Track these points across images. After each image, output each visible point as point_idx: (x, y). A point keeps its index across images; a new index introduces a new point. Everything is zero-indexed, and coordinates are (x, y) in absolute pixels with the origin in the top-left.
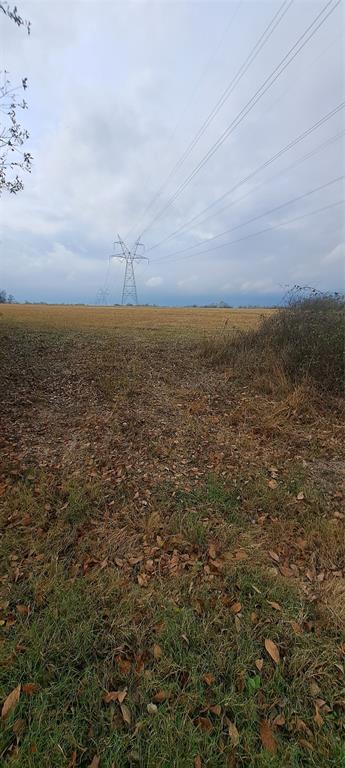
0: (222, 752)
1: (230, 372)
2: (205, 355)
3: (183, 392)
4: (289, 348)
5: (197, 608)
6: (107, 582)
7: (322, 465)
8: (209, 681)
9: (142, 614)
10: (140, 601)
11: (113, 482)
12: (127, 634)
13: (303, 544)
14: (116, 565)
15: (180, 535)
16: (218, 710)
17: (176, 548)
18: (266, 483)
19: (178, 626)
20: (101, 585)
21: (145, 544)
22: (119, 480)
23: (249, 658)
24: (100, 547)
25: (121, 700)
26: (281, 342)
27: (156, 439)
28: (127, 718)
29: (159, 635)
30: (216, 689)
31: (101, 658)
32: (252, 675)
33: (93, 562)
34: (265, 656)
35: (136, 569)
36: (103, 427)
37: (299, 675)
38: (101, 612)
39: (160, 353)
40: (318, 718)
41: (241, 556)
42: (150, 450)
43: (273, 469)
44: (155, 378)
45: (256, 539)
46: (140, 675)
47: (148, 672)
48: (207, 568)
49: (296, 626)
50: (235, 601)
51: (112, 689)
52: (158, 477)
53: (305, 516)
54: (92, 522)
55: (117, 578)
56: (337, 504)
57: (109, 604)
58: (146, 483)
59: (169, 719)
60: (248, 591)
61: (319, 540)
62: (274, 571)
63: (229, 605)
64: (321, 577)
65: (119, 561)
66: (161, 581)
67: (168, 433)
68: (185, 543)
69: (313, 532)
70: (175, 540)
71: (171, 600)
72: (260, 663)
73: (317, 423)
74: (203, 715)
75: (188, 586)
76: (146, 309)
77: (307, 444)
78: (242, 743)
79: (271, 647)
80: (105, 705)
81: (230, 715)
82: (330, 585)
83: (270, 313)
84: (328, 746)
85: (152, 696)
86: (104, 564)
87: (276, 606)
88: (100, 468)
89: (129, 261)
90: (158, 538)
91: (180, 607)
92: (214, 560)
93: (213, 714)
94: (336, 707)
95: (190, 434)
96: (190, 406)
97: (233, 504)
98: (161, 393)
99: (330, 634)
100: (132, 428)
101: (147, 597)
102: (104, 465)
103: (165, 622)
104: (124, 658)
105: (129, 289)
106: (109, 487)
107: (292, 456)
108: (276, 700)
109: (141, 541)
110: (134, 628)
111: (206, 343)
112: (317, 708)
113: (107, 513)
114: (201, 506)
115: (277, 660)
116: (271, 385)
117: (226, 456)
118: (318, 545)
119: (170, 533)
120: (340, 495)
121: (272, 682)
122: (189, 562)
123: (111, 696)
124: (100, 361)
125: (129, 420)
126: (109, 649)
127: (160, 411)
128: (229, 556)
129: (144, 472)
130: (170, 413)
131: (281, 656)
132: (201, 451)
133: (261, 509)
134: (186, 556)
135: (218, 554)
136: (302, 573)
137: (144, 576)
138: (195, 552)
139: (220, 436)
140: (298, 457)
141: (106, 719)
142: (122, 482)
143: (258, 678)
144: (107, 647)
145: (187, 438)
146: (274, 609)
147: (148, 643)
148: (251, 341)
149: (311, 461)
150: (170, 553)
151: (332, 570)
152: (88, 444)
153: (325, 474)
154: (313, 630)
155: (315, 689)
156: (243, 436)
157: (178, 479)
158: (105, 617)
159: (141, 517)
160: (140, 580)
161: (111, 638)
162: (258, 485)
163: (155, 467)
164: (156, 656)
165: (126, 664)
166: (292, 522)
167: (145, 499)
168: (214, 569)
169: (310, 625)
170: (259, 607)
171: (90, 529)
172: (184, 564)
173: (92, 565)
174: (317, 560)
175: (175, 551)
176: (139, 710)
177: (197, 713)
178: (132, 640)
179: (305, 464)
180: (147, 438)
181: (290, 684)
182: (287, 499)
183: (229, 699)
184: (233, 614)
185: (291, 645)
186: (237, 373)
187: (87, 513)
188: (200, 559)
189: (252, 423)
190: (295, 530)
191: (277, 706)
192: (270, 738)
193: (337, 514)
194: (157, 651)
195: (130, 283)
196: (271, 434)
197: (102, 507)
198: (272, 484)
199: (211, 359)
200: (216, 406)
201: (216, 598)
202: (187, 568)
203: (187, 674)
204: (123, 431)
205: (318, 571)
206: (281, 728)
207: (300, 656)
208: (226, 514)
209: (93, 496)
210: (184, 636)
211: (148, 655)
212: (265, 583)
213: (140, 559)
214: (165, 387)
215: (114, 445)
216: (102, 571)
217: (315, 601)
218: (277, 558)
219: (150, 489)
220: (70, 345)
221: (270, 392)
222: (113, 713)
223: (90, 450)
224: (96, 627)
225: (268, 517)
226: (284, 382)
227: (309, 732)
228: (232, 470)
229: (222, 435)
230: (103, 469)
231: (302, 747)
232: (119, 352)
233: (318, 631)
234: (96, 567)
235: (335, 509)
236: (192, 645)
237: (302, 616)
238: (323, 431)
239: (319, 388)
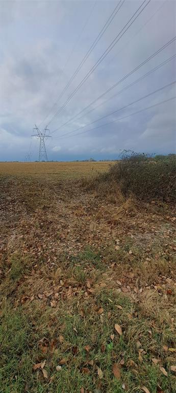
0: (94, 383)
1: (96, 194)
2: (83, 186)
3: (72, 205)
4: (123, 180)
5: (81, 313)
6: (34, 307)
7: (140, 236)
8: (87, 350)
9: (53, 321)
10: (52, 315)
11: (36, 254)
12: (45, 333)
13: (132, 275)
14: (39, 298)
15: (72, 278)
16: (92, 363)
17: (70, 285)
18: (114, 248)
19: (72, 324)
20: (30, 309)
21: (54, 285)
22: (39, 254)
23: (107, 334)
24: (30, 289)
25: (42, 367)
26: (119, 178)
27: (58, 230)
28: (46, 376)
29: (62, 330)
30: (91, 353)
31: (31, 347)
32: (109, 343)
33: (26, 298)
34: (115, 332)
35: (50, 299)
36: (30, 226)
37: (131, 338)
38: (31, 323)
39: (60, 185)
40: (140, 358)
41: (103, 285)
42: (55, 236)
43: (118, 240)
44: (57, 199)
45: (110, 275)
46: (52, 352)
47: (57, 350)
48: (86, 293)
49: (129, 316)
50: (100, 307)
51: (38, 362)
52: (60, 250)
53: (133, 261)
54: (25, 277)
55: (39, 304)
56: (148, 254)
57: (35, 319)
58: (54, 253)
59: (67, 372)
60: (106, 302)
61: (139, 272)
62: (119, 290)
63: (97, 310)
64: (141, 290)
65: (40, 296)
66: (63, 303)
67: (65, 227)
68: (75, 282)
69: (137, 269)
70: (69, 281)
71: (68, 312)
72: (112, 336)
73: (137, 216)
74: (85, 367)
75: (77, 303)
76: (52, 163)
77: (133, 227)
78: (104, 377)
79: (118, 328)
80: (34, 371)
81: (98, 364)
82: (145, 293)
83: (114, 163)
84: (145, 370)
85: (58, 362)
86: (32, 298)
87: (120, 307)
88: (29, 248)
89: (42, 138)
90: (61, 281)
91: (73, 315)
92: (89, 289)
93: (90, 366)
94: (148, 351)
95: (76, 226)
96: (76, 212)
97: (99, 260)
98: (61, 206)
99: (145, 317)
100: (46, 225)
101: (55, 313)
102: (31, 246)
103: (65, 323)
104: (44, 346)
105: (43, 153)
106: (34, 257)
107: (126, 233)
108: (120, 353)
109: (52, 284)
110: (49, 329)
111: (83, 180)
112: (140, 353)
113: (33, 271)
114: (83, 262)
115: (121, 333)
116: (116, 199)
117: (95, 236)
118: (139, 275)
119: (67, 278)
120: (149, 250)
121: (118, 345)
122: (77, 292)
123: (37, 366)
124: (27, 192)
125: (44, 222)
126: (36, 342)
127: (60, 216)
128: (97, 286)
129: (52, 248)
130: (65, 217)
131: (123, 331)
132: (81, 234)
133: (113, 260)
134: (76, 289)
135: (92, 285)
136: (132, 289)
137: (54, 301)
138: (80, 286)
139: (91, 226)
140: (129, 233)
141: (34, 379)
142: (41, 254)
143: (112, 344)
144: (34, 341)
145: (75, 229)
146: (119, 309)
147: (56, 335)
148: (106, 178)
150: (68, 288)
151: (146, 286)
152: (22, 236)
153: (142, 240)
154: (137, 316)
155: (139, 344)
156: (103, 225)
157: (70, 250)
158: (33, 326)
159: (51, 271)
160: (52, 304)
161: (37, 336)
162: (110, 249)
163: (58, 245)
164: (61, 341)
165: (45, 348)
166: (127, 265)
167: (53, 262)
168: (90, 293)
169: (136, 314)
170: (112, 309)
171: (24, 281)
172: (74, 293)
173: (26, 299)
174: (139, 282)
175: (70, 287)
176: (52, 370)
177: (82, 367)
178: (48, 335)
179: (132, 236)
180: (54, 230)
181: (127, 344)
182: (124, 254)
183: (98, 357)
184: (99, 315)
185: (127, 325)
186: (99, 194)
187: (22, 272)
188: (83, 289)
189: (106, 218)
190: (128, 269)
191: (121, 356)
192: (117, 372)
193: (147, 259)
194: (61, 338)
195: (43, 150)
196: (116, 223)
197: (30, 269)
198: (117, 248)
199: (85, 188)
200: (89, 211)
201: (91, 307)
202: (76, 294)
203: (76, 348)
204: (41, 227)
205: (140, 288)
206: (123, 366)
207: (131, 330)
208: (95, 264)
209: (25, 263)
210: (75, 329)
211: (56, 341)
212: (114, 297)
213: (52, 293)
214: (63, 204)
215: (37, 235)
216: (31, 302)
217: (138, 302)
218: (120, 284)
219: (56, 256)
220: (11, 184)
221: (115, 203)
222: (38, 374)
223: (23, 239)
224: (29, 332)
225: (115, 264)
226: (121, 197)
227: (136, 365)
228: (97, 243)
229: (92, 226)
230: (31, 248)
231: (133, 373)
232: (37, 186)
233: (140, 316)
234: (27, 301)
235: (147, 256)
236: (79, 333)
237: (132, 310)
238: (140, 220)
239: (138, 199)
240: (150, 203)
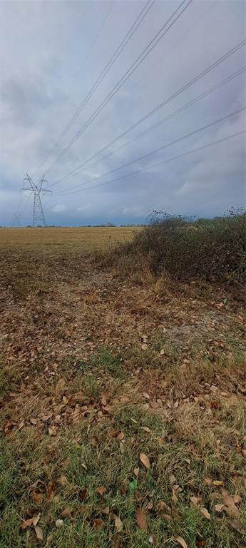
0: (110, 539)
1: (114, 272)
2: (96, 261)
3: (81, 288)
4: (151, 253)
5: (93, 442)
6: (23, 437)
7: (176, 330)
8: (101, 492)
9: (51, 456)
10: (50, 447)
11: (27, 361)
12: (39, 473)
13: (164, 384)
14: (32, 424)
15: (80, 393)
16: (107, 511)
17: (78, 402)
18: (140, 347)
19: (78, 458)
20: (18, 441)
21: (54, 404)
22: (32, 360)
23: (129, 469)
24: (18, 412)
25: (35, 524)
26: (147, 249)
27: (61, 325)
28: (40, 536)
29: (65, 468)
30: (106, 496)
31: (19, 496)
32: (131, 480)
33: (12, 425)
34: (140, 465)
35: (48, 424)
36: (19, 320)
37: (162, 472)
38: (19, 461)
39: (63, 261)
40: (174, 498)
41: (125, 399)
42: (56, 333)
43: (145, 337)
44: (59, 280)
45: (134, 386)
46: (50, 501)
47: (56, 498)
48: (100, 413)
49: (160, 440)
50: (120, 432)
51: (28, 517)
52: (63, 353)
53: (165, 365)
54: (11, 395)
55: (31, 432)
56: (185, 354)
57: (25, 454)
58: (54, 359)
59: (71, 528)
60: (129, 423)
61: (174, 379)
62: (147, 406)
63: (116, 436)
64: (176, 404)
65: (34, 421)
66: (66, 429)
67: (70, 320)
68: (83, 398)
69: (171, 375)
70: (76, 397)
71: (74, 441)
72: (136, 471)
73: (172, 302)
74: (97, 517)
75: (86, 428)
76: (53, 229)
77: (166, 317)
78: (124, 529)
79: (144, 459)
80: (22, 531)
81: (115, 512)
82: (182, 408)
83: (140, 229)
84: (180, 514)
85: (59, 514)
86: (22, 425)
87: (147, 429)
88: (16, 352)
89: (37, 193)
90: (64, 398)
91: (81, 444)
92: (105, 406)
93: (104, 515)
94: (186, 487)
95: (87, 318)
96: (86, 298)
97: (118, 364)
98: (64, 291)
99: (182, 441)
100: (41, 319)
101: (56, 443)
102: (20, 350)
103: (69, 458)
104: (38, 492)
105: (39, 214)
106: (24, 366)
107: (157, 326)
108: (147, 493)
109: (51, 402)
110: (46, 467)
111: (96, 252)
112: (174, 491)
113: (23, 386)
114: (95, 369)
115: (148, 466)
116: (142, 279)
117: (113, 331)
118: (173, 383)
119: (73, 392)
120: (187, 348)
121: (144, 482)
122: (88, 411)
123: (27, 523)
124: (15, 271)
125: (39, 313)
126: (26, 488)
127: (64, 304)
128: (116, 401)
129: (51, 351)
130: (70, 305)
131: (151, 462)
132: (94, 330)
133: (138, 364)
134: (85, 407)
135: (108, 401)
136: (164, 404)
137: (53, 427)
138: (92, 403)
139: (108, 318)
140: (160, 326)
141: (23, 542)
142: (35, 360)
143: (136, 481)
144: (24, 487)
145: (84, 322)
146: (146, 432)
147: (56, 476)
148: (128, 249)
149: (169, 328)
150: (74, 407)
151: (183, 399)
152: (6, 336)
153: (178, 335)
154: (171, 441)
155: (173, 479)
156: (125, 316)
157: (78, 353)
158: (22, 464)
159: (50, 384)
160: (51, 432)
161: (27, 479)
162: (135, 349)
163: (60, 346)
164: (63, 484)
165: (40, 496)
166: (157, 370)
167: (53, 371)
168: (105, 413)
169: (169, 438)
170: (136, 432)
171: (8, 401)
172: (83, 414)
173: (12, 427)
174: (174, 393)
175: (77, 405)
176: (50, 527)
177: (94, 517)
178: (44, 476)
179: (165, 330)
180: (54, 325)
181: (156, 480)
182: (154, 355)
183: (115, 502)
184: (118, 442)
185: (157, 454)
186: (118, 272)
187: (7, 388)
188: (95, 408)
189: (130, 306)
190: (159, 376)
191: (148, 497)
192: (143, 519)
193: (185, 361)
194: (63, 480)
195: (38, 210)
196: (143, 313)
197: (18, 383)
198: (144, 347)
199: (100, 264)
200: (104, 297)
201: (106, 432)
202: (86, 415)
203: (85, 491)
204: (35, 321)
205: (175, 401)
206: (150, 511)
207: (163, 459)
208: (112, 371)
209: (10, 374)
210: (83, 465)
211: (57, 485)
212: (140, 415)
213: (50, 415)
214: (67, 286)
215: (29, 334)
216: (20, 431)
217: (172, 421)
218: (148, 396)
219: (57, 362)
221: (141, 284)
222: (28, 535)
223: (8, 339)
224: (15, 474)
225: (141, 370)
226: (150, 277)
227: (169, 508)
228: (116, 341)
229: (109, 318)
230: (19, 353)
231: (164, 520)
232: (30, 263)
233: (174, 440)
234: (14, 429)
235: (185, 357)
236: (90, 470)
237: (164, 433)
238: (176, 308)
239: (172, 279)
240: (189, 284)
